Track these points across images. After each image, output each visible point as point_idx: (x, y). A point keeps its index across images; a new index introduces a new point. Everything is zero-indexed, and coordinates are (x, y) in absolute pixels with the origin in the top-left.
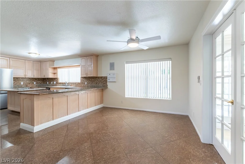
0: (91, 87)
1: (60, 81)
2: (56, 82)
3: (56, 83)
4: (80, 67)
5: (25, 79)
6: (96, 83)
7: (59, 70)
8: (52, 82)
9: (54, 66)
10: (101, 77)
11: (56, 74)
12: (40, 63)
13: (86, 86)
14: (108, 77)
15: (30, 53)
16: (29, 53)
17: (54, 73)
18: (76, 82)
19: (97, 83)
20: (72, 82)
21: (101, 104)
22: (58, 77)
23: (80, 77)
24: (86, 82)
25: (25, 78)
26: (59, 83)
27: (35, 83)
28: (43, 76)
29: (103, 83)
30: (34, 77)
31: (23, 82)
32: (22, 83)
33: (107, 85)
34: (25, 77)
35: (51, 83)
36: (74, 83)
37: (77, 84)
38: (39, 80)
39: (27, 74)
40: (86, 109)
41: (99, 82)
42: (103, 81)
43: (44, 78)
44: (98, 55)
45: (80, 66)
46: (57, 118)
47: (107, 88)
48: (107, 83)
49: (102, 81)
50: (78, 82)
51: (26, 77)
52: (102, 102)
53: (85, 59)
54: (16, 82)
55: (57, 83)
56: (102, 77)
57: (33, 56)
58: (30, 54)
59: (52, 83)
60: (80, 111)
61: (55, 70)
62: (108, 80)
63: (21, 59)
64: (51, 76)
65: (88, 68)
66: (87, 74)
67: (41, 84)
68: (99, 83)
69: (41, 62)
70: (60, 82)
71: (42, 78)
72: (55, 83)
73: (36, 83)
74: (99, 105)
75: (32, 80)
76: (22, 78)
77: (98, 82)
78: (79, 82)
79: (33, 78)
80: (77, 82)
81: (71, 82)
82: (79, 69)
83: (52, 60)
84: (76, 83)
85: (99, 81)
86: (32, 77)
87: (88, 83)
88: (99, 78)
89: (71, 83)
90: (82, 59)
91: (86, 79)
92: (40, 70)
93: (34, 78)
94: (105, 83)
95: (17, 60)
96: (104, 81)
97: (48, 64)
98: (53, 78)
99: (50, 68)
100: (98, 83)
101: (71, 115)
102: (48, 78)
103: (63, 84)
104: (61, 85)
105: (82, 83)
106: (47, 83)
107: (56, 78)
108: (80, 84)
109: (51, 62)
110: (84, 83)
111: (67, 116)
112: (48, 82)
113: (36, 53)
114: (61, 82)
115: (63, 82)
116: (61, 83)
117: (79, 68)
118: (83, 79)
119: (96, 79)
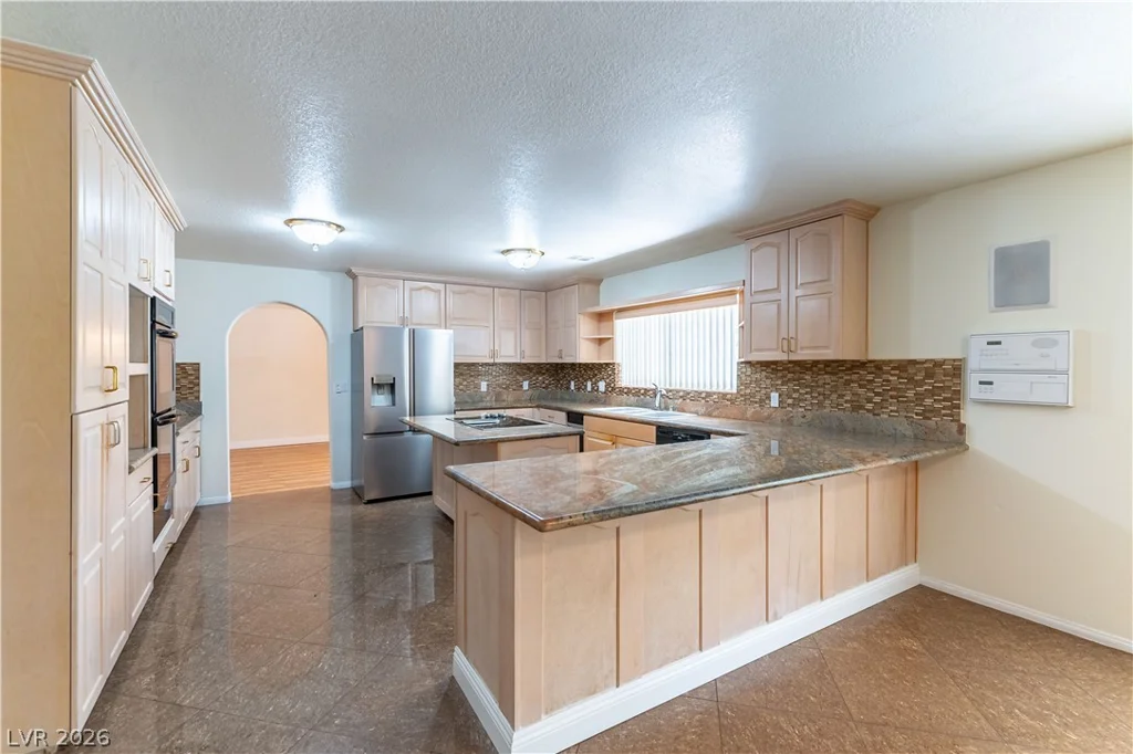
0: (810, 424)
1: (626, 379)
2: (607, 385)
3: (607, 390)
4: (735, 303)
5: (494, 368)
6: (857, 407)
7: (622, 326)
8: (589, 384)
9: (598, 304)
10: (903, 366)
11: (606, 345)
12: (544, 294)
13: (779, 415)
14: (972, 364)
15: (508, 251)
16: (503, 252)
17: (601, 341)
18: (708, 389)
19: (862, 407)
20: (684, 388)
21: (904, 562)
22: (617, 360)
23: (736, 359)
24: (775, 397)
25: (494, 364)
26: (622, 391)
27: (526, 385)
28: (557, 354)
29: (919, 409)
30: (524, 361)
31: (485, 383)
32: (484, 387)
33: (962, 428)
34: (492, 361)
35: (586, 386)
36: (697, 396)
37: (712, 402)
38: (539, 373)
39: (500, 346)
40: (810, 601)
41: (877, 399)
42: (919, 398)
43: (557, 364)
44: (876, 210)
45: (732, 293)
46: (641, 669)
47: (967, 448)
48: (958, 407)
49: (910, 394)
50: (721, 390)
51: (496, 361)
52: (908, 548)
53: (778, 246)
54: (465, 383)
55: (613, 389)
56: (913, 362)
57: (520, 263)
58: (510, 256)
59: (589, 389)
60: (776, 617)
61: (604, 325)
62: (973, 389)
63: (479, 282)
64: (585, 354)
65: (802, 303)
66: (789, 343)
67: (546, 388)
68: (881, 406)
69: (547, 291)
70: (623, 386)
71: (551, 364)
72: (602, 386)
73: (529, 385)
74: (888, 569)
75: (518, 373)
76: (483, 365)
77: (869, 401)
78: (728, 390)
79: (518, 365)
80: (714, 389)
81: (678, 387)
82: (729, 315)
83: (591, 278)
84: (709, 394)
85: (877, 394)
86: (517, 360)
87: (790, 401)
88: (878, 366)
89: (678, 391)
90: (757, 248)
91: (775, 371)
92: (546, 327)
93: (525, 364)
94: (936, 412)
95: (468, 292)
96: (932, 393)
97: (575, 296)
98: (593, 364)
99: (582, 317)
100: (869, 406)
101: (722, 644)
102: (573, 365)
103: (642, 396)
104: (632, 399)
105: (744, 396)
106: (568, 388)
107: (607, 364)
108: (732, 401)
109: (588, 288)
110: (761, 401)
111: (699, 655)
112: (573, 383)
113: (529, 250)
114: (631, 386)
115: (640, 386)
116: (629, 391)
117: (728, 308)
118: (758, 376)
119: (855, 377)
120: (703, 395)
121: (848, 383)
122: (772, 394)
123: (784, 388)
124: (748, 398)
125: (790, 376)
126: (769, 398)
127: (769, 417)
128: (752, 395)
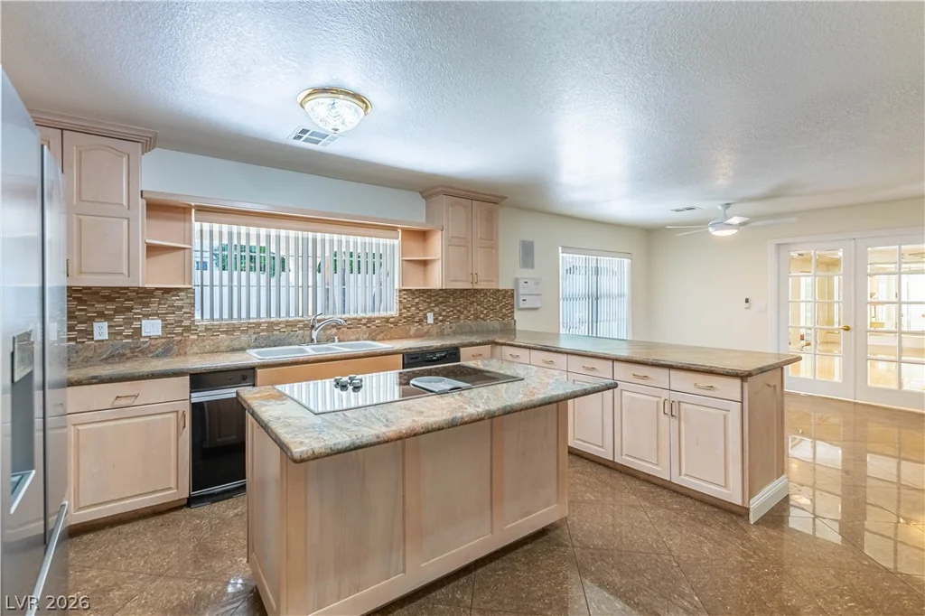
0: (454, 332)
6: (477, 317)
10: (495, 293)
13: (435, 330)
14: (517, 292)
19: (479, 317)
24: (430, 316)
29: (501, 315)
33: (515, 322)
36: (356, 323)
37: (376, 327)
41: (485, 312)
42: (501, 309)
48: (513, 312)
49: (498, 307)
56: (499, 291)
62: (517, 304)
65: (479, 250)
68: (487, 315)
77: (482, 313)
80: (375, 315)
84: (371, 320)
85: (485, 309)
87: (440, 318)
88: (485, 293)
91: (430, 297)
94: (506, 315)
96: (505, 306)
100: (482, 316)
105: (406, 318)
108: (396, 324)
110: (420, 320)
118: (417, 300)
119: (475, 299)
120: (364, 321)
121: (472, 303)
122: (428, 314)
123: (436, 309)
124: (410, 320)
125: (441, 300)
126: (426, 318)
127: (427, 332)
128: (413, 316)
